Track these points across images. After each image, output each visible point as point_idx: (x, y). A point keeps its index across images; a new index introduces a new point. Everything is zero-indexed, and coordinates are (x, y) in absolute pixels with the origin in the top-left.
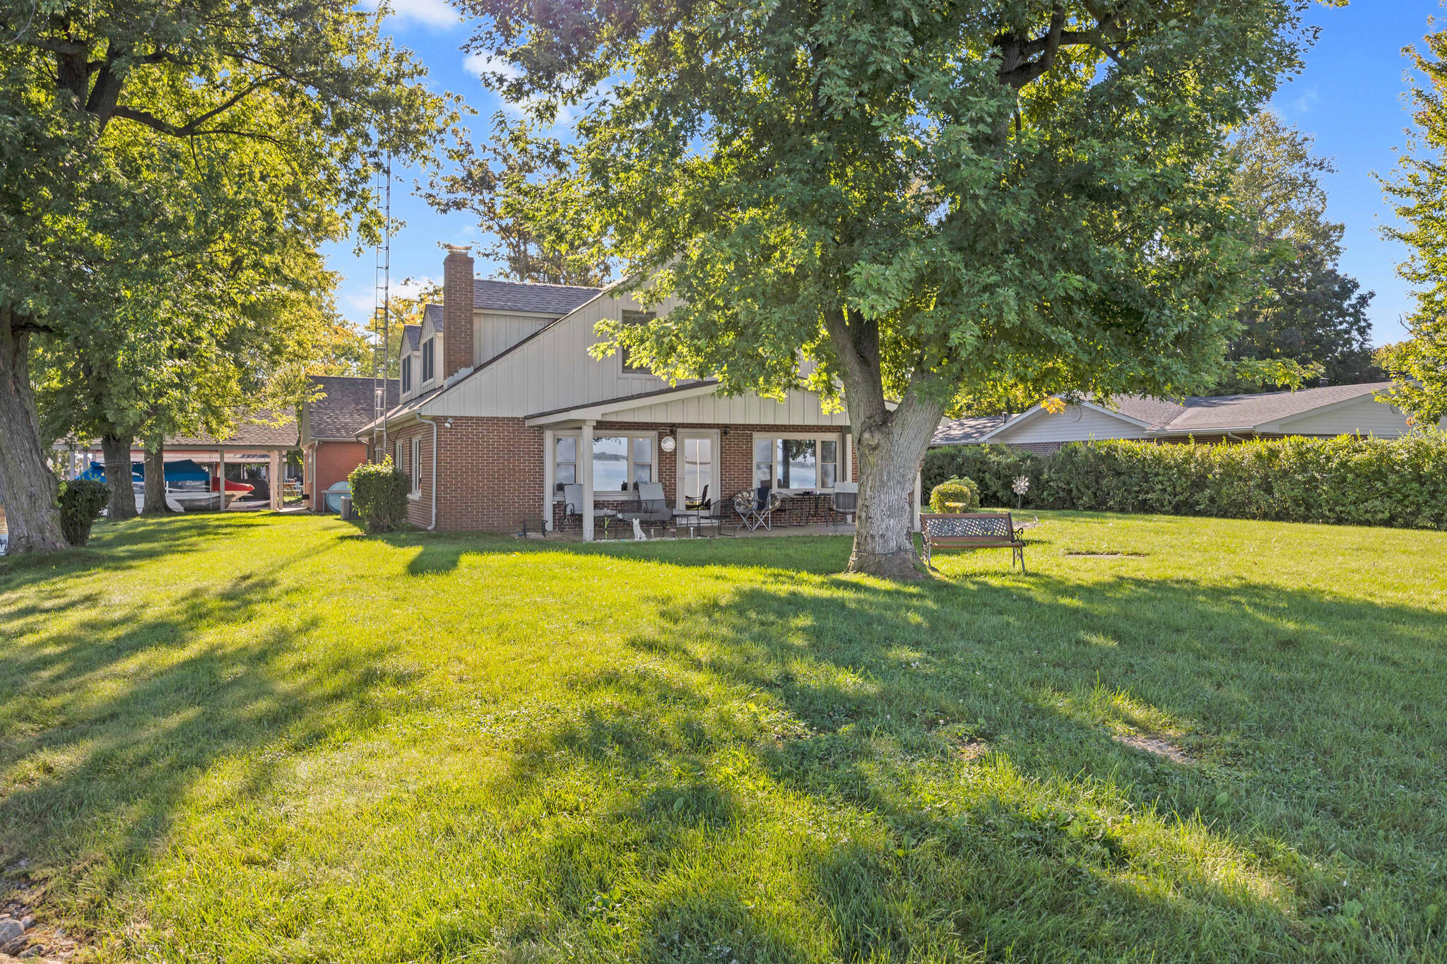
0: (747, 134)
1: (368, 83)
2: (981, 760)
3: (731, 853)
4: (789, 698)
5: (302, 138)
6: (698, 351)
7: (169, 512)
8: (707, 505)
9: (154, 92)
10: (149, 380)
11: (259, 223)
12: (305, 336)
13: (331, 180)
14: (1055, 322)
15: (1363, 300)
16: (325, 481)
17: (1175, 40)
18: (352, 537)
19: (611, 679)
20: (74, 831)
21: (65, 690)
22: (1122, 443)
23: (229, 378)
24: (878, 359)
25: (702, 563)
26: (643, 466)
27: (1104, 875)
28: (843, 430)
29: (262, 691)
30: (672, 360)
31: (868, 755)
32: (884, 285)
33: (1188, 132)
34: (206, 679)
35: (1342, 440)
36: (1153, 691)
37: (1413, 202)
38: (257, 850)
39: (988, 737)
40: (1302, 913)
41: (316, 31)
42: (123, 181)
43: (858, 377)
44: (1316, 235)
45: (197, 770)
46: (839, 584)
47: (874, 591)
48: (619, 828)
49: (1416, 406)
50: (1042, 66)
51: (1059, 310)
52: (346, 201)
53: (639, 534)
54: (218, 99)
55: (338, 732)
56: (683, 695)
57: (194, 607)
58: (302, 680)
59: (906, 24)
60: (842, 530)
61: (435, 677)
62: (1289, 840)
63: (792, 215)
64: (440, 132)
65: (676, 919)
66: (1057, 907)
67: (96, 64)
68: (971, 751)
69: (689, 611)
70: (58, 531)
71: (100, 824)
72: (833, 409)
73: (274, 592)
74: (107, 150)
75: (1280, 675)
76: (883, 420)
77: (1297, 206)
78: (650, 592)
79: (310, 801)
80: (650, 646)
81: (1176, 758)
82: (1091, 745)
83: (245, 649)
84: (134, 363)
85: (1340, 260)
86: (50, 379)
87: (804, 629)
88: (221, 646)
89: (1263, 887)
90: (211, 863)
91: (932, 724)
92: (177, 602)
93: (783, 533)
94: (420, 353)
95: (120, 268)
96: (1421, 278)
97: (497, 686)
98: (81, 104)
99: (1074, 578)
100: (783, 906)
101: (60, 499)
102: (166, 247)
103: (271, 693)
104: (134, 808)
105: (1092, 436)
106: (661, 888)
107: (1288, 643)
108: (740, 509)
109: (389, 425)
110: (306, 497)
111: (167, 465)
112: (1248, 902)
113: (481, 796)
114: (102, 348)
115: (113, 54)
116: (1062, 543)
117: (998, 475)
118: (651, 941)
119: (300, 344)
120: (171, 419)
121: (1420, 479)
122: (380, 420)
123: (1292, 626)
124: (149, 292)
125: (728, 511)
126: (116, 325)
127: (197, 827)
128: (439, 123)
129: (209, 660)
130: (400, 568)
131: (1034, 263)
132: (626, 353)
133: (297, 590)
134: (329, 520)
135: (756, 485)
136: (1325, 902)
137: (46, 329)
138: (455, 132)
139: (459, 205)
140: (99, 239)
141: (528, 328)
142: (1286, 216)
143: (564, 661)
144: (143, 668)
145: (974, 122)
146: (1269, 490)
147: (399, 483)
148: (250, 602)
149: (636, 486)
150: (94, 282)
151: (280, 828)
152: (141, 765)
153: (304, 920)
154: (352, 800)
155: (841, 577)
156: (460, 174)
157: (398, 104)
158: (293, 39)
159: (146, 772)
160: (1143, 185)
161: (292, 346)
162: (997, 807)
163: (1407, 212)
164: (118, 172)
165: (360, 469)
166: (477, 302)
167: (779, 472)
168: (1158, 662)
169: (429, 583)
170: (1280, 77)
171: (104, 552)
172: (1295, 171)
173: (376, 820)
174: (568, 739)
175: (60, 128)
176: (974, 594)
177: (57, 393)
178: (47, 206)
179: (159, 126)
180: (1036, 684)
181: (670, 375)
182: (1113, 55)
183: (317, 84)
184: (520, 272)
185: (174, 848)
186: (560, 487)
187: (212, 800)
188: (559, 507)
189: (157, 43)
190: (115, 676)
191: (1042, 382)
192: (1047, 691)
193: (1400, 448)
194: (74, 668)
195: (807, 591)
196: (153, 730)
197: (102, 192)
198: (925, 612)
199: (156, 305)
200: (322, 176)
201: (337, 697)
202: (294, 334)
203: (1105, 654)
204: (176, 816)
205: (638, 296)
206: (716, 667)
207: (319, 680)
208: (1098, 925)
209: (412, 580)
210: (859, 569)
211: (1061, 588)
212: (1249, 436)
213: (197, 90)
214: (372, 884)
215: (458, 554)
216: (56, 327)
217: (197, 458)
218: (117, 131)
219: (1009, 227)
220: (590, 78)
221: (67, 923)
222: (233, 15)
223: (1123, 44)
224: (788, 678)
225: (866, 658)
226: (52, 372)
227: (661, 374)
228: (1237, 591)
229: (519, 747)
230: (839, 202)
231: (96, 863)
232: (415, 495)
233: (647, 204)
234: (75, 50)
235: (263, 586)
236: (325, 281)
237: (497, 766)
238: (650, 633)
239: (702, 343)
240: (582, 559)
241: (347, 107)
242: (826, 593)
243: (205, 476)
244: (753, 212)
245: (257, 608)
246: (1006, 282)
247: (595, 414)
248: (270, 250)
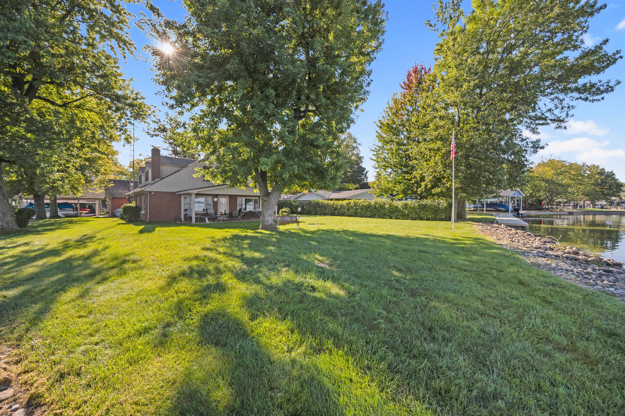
0: (235, 125)
1: (127, 99)
2: (286, 271)
3: (225, 299)
4: (242, 260)
5: (105, 112)
6: (222, 177)
7: (59, 217)
8: (226, 214)
9: (51, 93)
10: (49, 178)
11: (90, 135)
12: (107, 168)
13: (115, 125)
14: (306, 173)
15: (367, 172)
16: (114, 208)
17: (330, 114)
18: (122, 224)
19: (196, 258)
20: (13, 315)
21: (14, 272)
22: (321, 200)
23: (80, 179)
24: (267, 180)
25: (224, 228)
26: (209, 205)
27: (311, 294)
28: (259, 197)
29: (87, 267)
30: (216, 178)
31: (261, 272)
32: (268, 163)
33: (333, 134)
34: (68, 265)
35: (362, 200)
36: (323, 253)
37: (375, 153)
38: (82, 313)
39: (288, 266)
40: (349, 297)
41: (109, 82)
42: (38, 118)
43: (262, 184)
44: (358, 158)
45: (63, 292)
46: (257, 232)
47: (265, 234)
48: (196, 296)
49: (375, 194)
50: (304, 117)
51: (307, 171)
52: (120, 131)
53: (207, 221)
54: (75, 98)
55: (112, 277)
56: (216, 261)
57: (65, 245)
58: (101, 264)
59: (273, 103)
60: (259, 220)
61: (145, 261)
62: (348, 283)
63: (246, 145)
64: (149, 115)
65: (210, 316)
66: (301, 302)
67: (28, 82)
68: (284, 269)
69: (219, 240)
70: (15, 223)
71: (24, 311)
72: (256, 191)
73: (94, 239)
74: (32, 108)
75: (348, 248)
76: (268, 194)
77: (355, 152)
78: (209, 236)
79: (102, 297)
80: (208, 249)
81: (327, 267)
82: (310, 266)
83: (83, 256)
84: (44, 173)
85: (363, 164)
86: (12, 177)
87: (247, 243)
88: (74, 255)
89: (342, 293)
90: (66, 319)
91: (276, 264)
92: (59, 243)
93: (245, 221)
94: (144, 174)
95: (37, 144)
96: (377, 168)
97: (164, 261)
98: (21, 93)
99: (310, 230)
100: (237, 309)
101: (15, 214)
102: (55, 139)
103: (91, 268)
104: (38, 305)
105: (315, 199)
106: (206, 309)
107: (351, 242)
108: (234, 215)
109: (134, 193)
110: (108, 213)
111: (58, 204)
112: (339, 296)
113: (157, 291)
114: (31, 168)
115: (34, 79)
116: (308, 222)
117: (294, 207)
118: (202, 323)
119: (105, 170)
120: (59, 190)
121: (376, 208)
122: (132, 192)
123: (351, 238)
124: (49, 153)
125: (231, 216)
126: (36, 162)
127: (61, 308)
128: (149, 112)
129: (69, 260)
130: (137, 232)
131: (302, 160)
132: (204, 176)
133: (102, 239)
134: (115, 219)
135: (238, 209)
136: (353, 295)
137: (9, 161)
138: (154, 116)
139: (157, 135)
140: (29, 135)
141: (176, 169)
142: (353, 154)
143: (184, 254)
144: (45, 263)
145: (288, 127)
146: (349, 210)
147: (138, 209)
148: (86, 243)
149: (207, 210)
150: (28, 148)
151: (91, 306)
152: (42, 292)
153: (97, 331)
154: (116, 296)
155: (258, 231)
156: (157, 127)
157: (136, 106)
158: (101, 84)
159: (43, 294)
160: (324, 145)
161: (103, 171)
162: (289, 281)
163: (374, 155)
164: (36, 115)
165: (125, 205)
166: (161, 161)
167: (244, 206)
168: (325, 247)
169: (145, 236)
170: (351, 125)
171: (34, 229)
172: (355, 145)
173: (124, 300)
174: (183, 274)
175: (13, 100)
176: (288, 234)
177: (15, 181)
178: (8, 123)
179: (53, 103)
180: (299, 253)
181: (215, 182)
182: (318, 116)
183: (110, 97)
184: (175, 154)
185: (52, 316)
186: (186, 210)
187: (67, 300)
188: (185, 215)
189: (51, 79)
190: (34, 266)
191: (303, 186)
192: (302, 255)
193: (373, 202)
194: (18, 265)
195: (249, 234)
196: (47, 282)
197: (31, 121)
198: (276, 238)
199: (51, 156)
200: (112, 124)
201: (113, 268)
202: (103, 167)
203: (315, 246)
204: (53, 306)
205: (207, 163)
206: (225, 253)
207: (108, 263)
208: (308, 305)
209: (140, 235)
210: (262, 229)
211: (306, 232)
212: (345, 199)
213: (67, 94)
214: (120, 318)
215: (155, 227)
216: (13, 161)
217: (69, 202)
218: (36, 103)
219: (296, 152)
220: (193, 106)
221: (9, 343)
222: (79, 74)
223: (321, 114)
224: (243, 255)
225: (262, 249)
226: (13, 175)
227: (213, 182)
228: (342, 231)
229: (169, 277)
230: (258, 143)
231: (22, 323)
232: (143, 212)
233: (209, 140)
234: (19, 76)
235: (91, 238)
236: (114, 153)
237: (162, 282)
238: (208, 246)
239: (223, 175)
240: (191, 228)
241: (120, 105)
242: (253, 235)
243: (72, 207)
244: (236, 144)
245: (88, 244)
246: (295, 164)
247: (195, 191)
248: (93, 143)
